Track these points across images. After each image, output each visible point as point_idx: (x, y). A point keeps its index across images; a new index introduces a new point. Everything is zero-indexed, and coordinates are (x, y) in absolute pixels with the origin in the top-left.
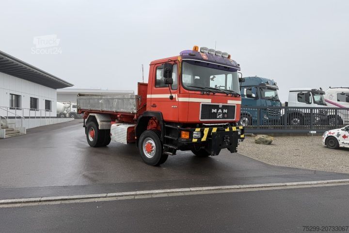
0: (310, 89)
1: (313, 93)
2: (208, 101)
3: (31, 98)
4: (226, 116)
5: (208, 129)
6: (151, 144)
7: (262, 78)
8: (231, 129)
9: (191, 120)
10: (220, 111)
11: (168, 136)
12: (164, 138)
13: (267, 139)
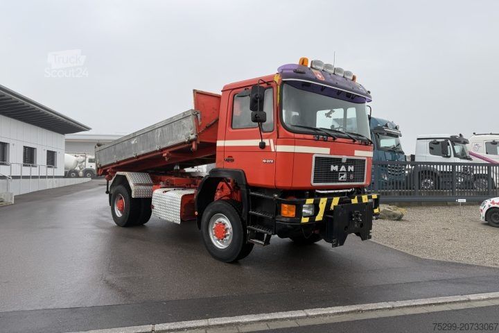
0: (448, 136)
1: (452, 142)
2: (324, 152)
3: (25, 147)
4: (352, 176)
5: (326, 199)
6: (224, 224)
7: (380, 120)
8: (360, 199)
9: (298, 184)
10: (343, 168)
11: (255, 211)
12: (249, 215)
13: (395, 212)
